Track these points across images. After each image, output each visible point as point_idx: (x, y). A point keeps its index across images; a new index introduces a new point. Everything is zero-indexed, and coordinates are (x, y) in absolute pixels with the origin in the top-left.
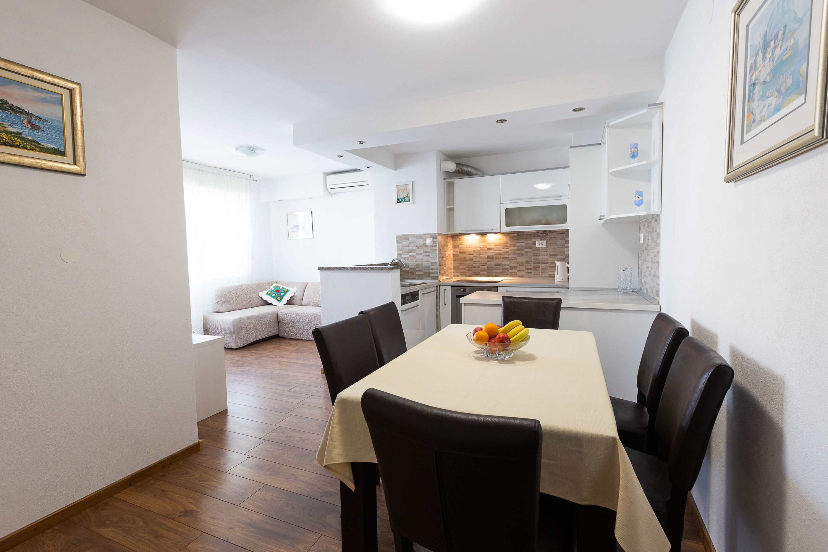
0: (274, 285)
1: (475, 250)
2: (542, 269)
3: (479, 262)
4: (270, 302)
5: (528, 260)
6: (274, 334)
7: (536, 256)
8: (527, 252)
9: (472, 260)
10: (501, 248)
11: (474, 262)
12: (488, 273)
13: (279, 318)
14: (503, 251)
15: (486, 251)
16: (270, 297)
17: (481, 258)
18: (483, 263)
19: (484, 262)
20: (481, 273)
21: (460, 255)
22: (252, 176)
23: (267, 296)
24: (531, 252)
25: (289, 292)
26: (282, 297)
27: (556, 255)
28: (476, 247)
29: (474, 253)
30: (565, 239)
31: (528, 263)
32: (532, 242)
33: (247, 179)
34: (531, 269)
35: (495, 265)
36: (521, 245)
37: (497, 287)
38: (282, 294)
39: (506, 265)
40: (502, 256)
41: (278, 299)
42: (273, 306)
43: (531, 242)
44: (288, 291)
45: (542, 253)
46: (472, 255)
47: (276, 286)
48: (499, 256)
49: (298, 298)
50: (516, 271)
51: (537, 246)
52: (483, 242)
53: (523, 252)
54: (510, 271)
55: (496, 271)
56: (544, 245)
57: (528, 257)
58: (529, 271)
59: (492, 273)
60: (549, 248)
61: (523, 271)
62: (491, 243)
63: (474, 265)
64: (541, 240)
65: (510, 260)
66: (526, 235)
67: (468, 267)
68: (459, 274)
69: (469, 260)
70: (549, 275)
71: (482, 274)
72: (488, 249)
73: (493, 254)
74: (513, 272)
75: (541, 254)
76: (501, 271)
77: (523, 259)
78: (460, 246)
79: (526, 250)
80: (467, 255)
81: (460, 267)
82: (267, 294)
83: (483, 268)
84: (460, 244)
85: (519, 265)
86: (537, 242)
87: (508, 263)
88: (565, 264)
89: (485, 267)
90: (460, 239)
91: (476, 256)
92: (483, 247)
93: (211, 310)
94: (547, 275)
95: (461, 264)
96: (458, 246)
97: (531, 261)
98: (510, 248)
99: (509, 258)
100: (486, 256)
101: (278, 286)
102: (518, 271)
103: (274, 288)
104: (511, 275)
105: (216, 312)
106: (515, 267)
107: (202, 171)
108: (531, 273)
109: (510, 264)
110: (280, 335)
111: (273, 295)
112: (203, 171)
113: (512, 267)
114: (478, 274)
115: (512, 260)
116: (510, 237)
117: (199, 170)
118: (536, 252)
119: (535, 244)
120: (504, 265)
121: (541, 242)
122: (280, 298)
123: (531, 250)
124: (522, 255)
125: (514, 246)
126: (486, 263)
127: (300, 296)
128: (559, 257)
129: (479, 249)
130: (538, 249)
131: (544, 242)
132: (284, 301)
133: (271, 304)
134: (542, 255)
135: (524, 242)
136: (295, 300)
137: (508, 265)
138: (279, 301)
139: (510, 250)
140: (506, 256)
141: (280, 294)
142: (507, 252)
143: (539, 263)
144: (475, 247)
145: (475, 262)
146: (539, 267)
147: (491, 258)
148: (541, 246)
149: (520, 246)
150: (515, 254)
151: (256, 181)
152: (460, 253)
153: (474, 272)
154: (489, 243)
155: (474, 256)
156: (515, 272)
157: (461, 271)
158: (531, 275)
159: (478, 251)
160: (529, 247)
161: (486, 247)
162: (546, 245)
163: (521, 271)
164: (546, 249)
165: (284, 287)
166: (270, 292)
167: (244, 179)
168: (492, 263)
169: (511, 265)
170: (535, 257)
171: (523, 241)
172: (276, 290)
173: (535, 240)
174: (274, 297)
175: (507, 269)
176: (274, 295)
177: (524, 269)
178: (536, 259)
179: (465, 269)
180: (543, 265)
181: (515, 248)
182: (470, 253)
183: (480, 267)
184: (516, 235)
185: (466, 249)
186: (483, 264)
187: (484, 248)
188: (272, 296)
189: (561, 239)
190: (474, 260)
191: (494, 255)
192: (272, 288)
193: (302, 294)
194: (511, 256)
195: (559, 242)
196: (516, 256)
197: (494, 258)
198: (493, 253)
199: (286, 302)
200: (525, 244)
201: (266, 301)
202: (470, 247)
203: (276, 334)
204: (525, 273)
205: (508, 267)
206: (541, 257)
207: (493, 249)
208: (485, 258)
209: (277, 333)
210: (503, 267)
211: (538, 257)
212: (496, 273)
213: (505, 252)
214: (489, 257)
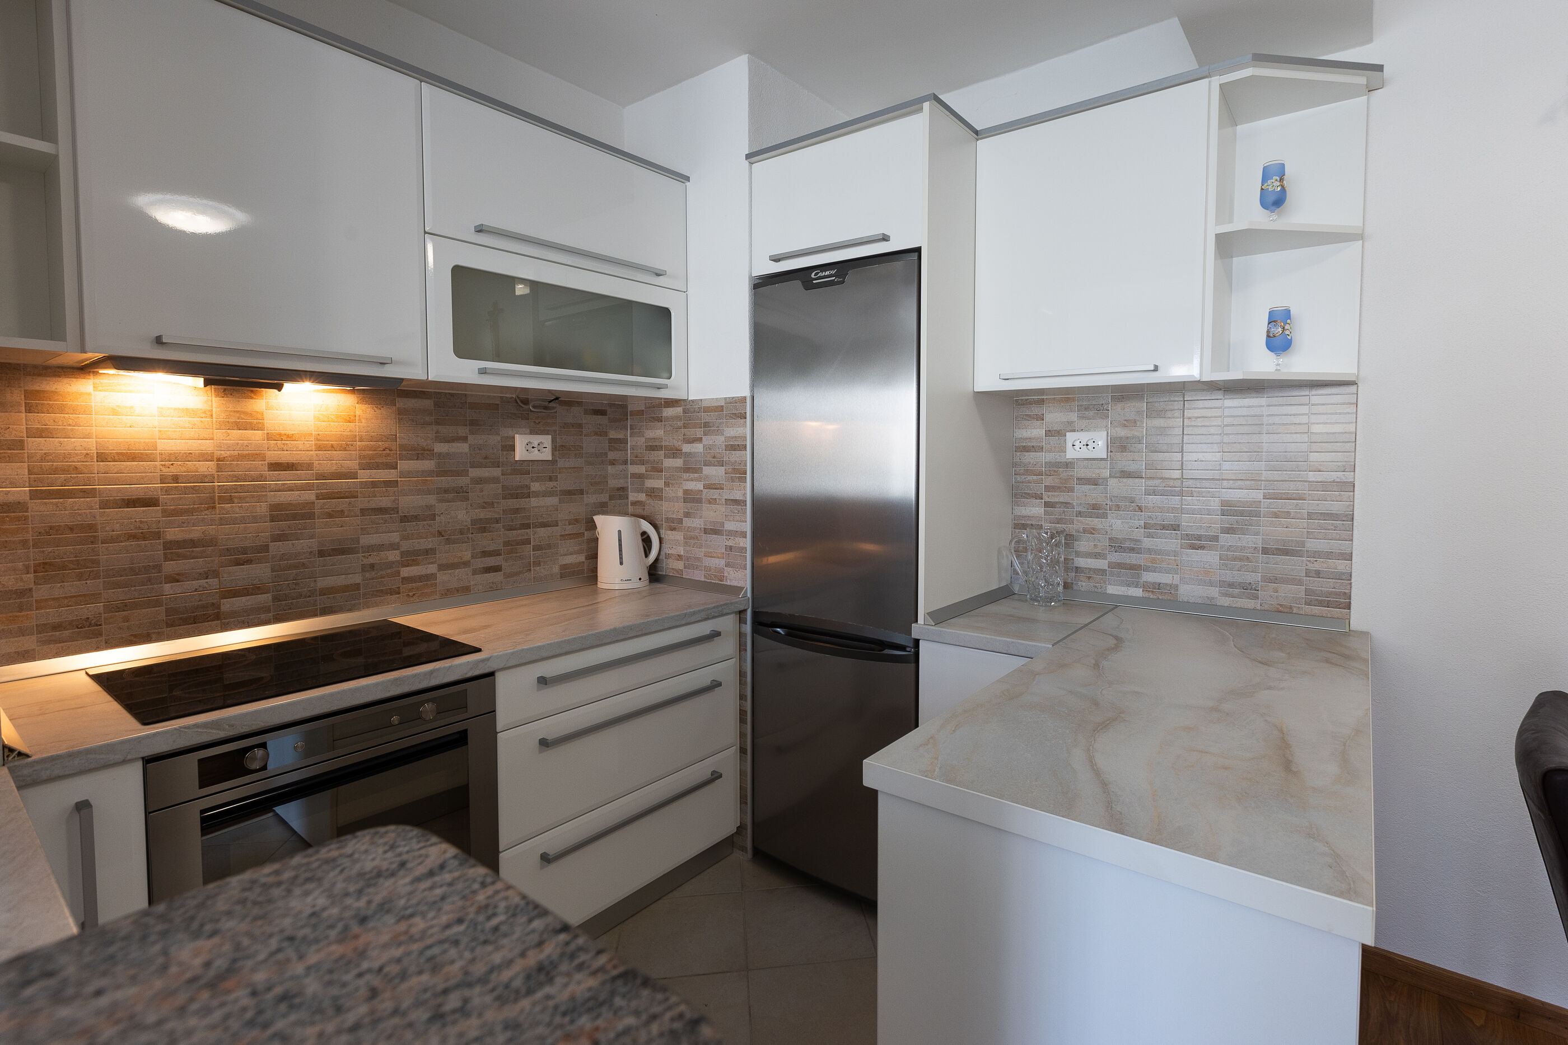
1: (174, 470)
2: (537, 548)
3: (206, 543)
5: (482, 514)
7: (517, 496)
8: (480, 481)
9: (157, 535)
10: (353, 465)
11: (169, 545)
12: (275, 599)
14: (365, 476)
15: (261, 478)
17: (222, 522)
18: (244, 551)
19: (248, 544)
20: (227, 605)
21: (37, 507)
24: (495, 480)
27: (581, 492)
28: (187, 457)
29: (167, 491)
30: (606, 434)
31: (483, 530)
32: (499, 438)
34: (496, 553)
35: (322, 554)
36: (452, 450)
37: (492, 674)
39: (381, 547)
40: (362, 503)
43: (494, 440)
45: (535, 486)
46: (149, 502)
48: (343, 504)
50: (432, 569)
51: (520, 453)
52: (239, 426)
53: (462, 481)
54: (406, 572)
55: (324, 582)
56: (547, 455)
57: (486, 505)
58: (491, 561)
59: (301, 596)
60: (561, 463)
61: (466, 564)
62: (290, 437)
63: (171, 567)
64: (532, 432)
65: (405, 519)
66: (474, 406)
67: (118, 585)
68: (29, 642)
69: (133, 537)
70: (563, 567)
71: (233, 614)
72: (276, 466)
73: (310, 496)
74: (421, 578)
75: (533, 489)
76: (357, 579)
77: (462, 514)
78: (36, 445)
79: (474, 473)
80: (105, 505)
81: (42, 592)
83: (242, 575)
84: (42, 433)
85: (449, 541)
86: (521, 442)
87: (395, 537)
88: (639, 522)
89: (260, 572)
90: (29, 395)
91: (189, 512)
92: (241, 457)
94: (556, 569)
95: (46, 570)
96: (20, 444)
97: (497, 521)
98: (404, 465)
99: (395, 510)
100: (262, 509)
102: (442, 567)
104: (410, 590)
106: (427, 552)
108: (496, 569)
109: (404, 538)
113: (416, 553)
114: (206, 619)
115: (416, 518)
116: (401, 412)
118: (516, 480)
119: (512, 448)
120: (370, 549)
121: (536, 439)
123: (496, 472)
124: (461, 494)
125: (420, 453)
126: (265, 548)
128: (591, 499)
129: (207, 467)
130: (525, 468)
131: (547, 440)
134: (537, 495)
135: (465, 439)
137: (394, 546)
139: (402, 475)
140: (384, 502)
142: (388, 484)
143: (527, 526)
144: (173, 458)
145: (175, 549)
146: (528, 542)
147: (294, 517)
148: (535, 455)
149: (448, 454)
150: (429, 492)
152: (34, 495)
153: (169, 612)
154: (281, 437)
155: (166, 513)
156: (431, 577)
157: (51, 615)
158: (497, 577)
159: (202, 479)
160: (486, 458)
161: (259, 456)
162: (553, 454)
163: (453, 566)
164: (546, 470)
168: (303, 545)
169: (406, 546)
170: (513, 503)
171: (462, 431)
173: (510, 432)
175: (391, 565)
177: (467, 555)
178: (517, 511)
179: (92, 597)
180: (542, 532)
181: (428, 465)
182: (137, 489)
183: (216, 574)
184: (428, 403)
185: (97, 466)
186: (241, 557)
187: (245, 464)
189: (596, 434)
190: (173, 534)
191: (313, 498)
194: (409, 502)
195: (590, 444)
196: (431, 499)
197: (311, 516)
198: (308, 487)
200: (470, 446)
202: (132, 457)
204: (475, 572)
205: (393, 556)
206: (534, 502)
207: (309, 466)
208: (255, 519)
210: (371, 560)
211: (522, 503)
212: (324, 592)
213: (374, 484)
214: (279, 513)
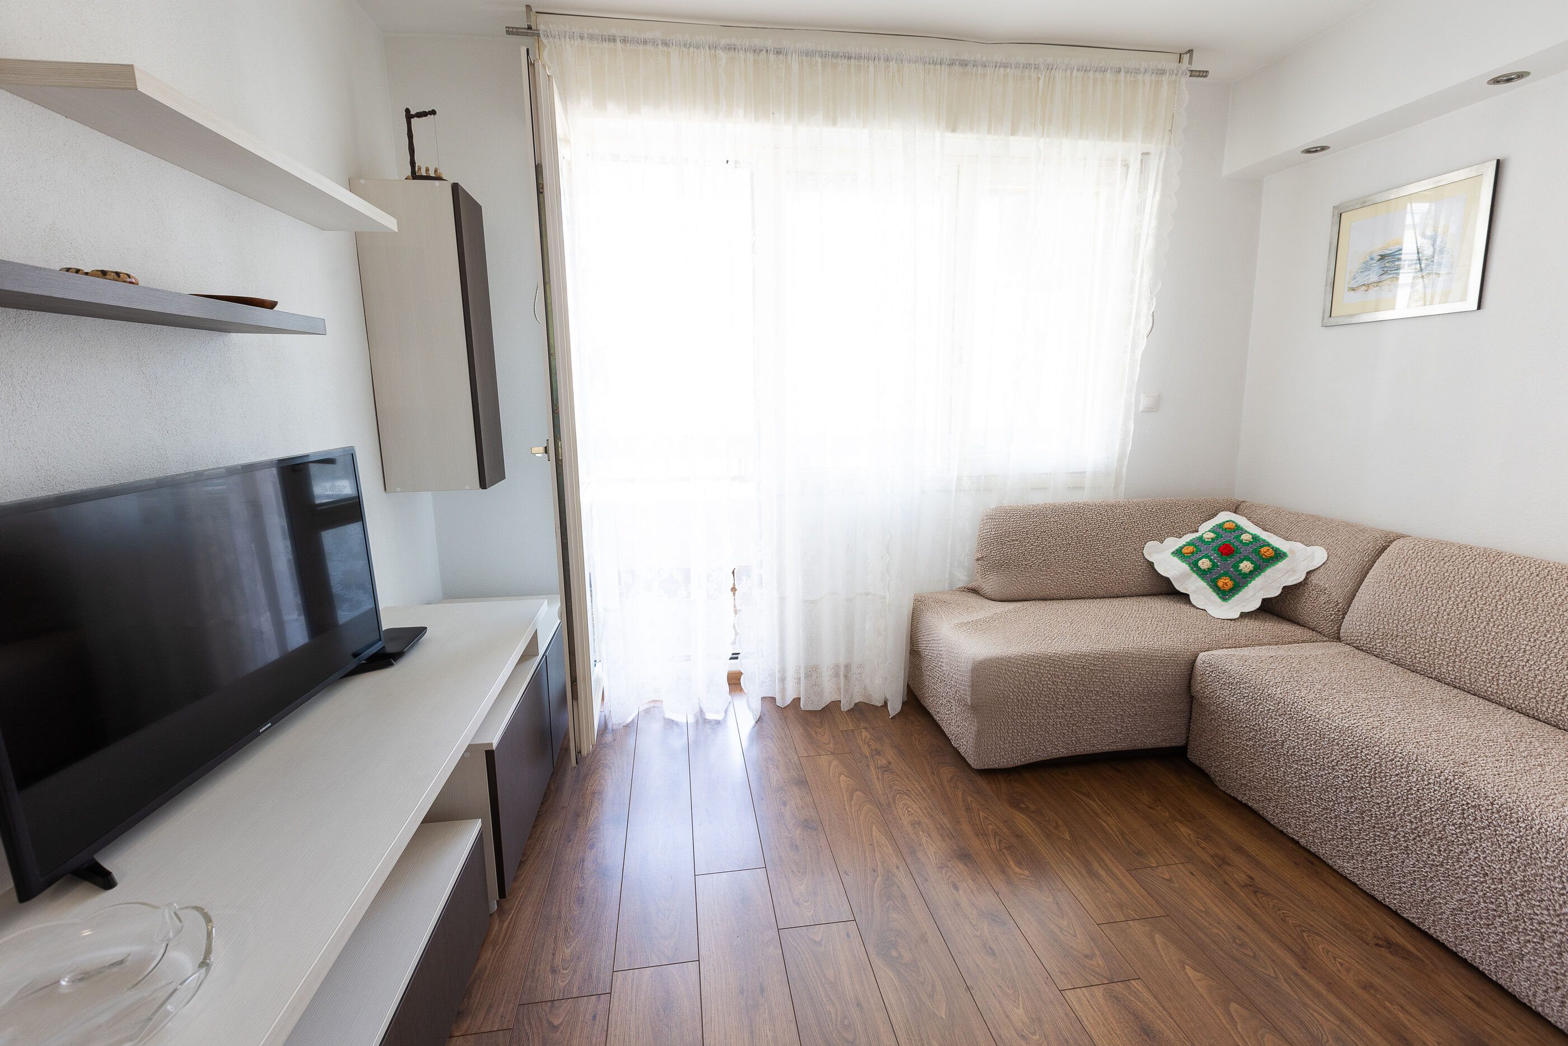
0: (1223, 517)
4: (1180, 587)
6: (1164, 745)
13: (1197, 687)
16: (1184, 567)
22: (1186, 58)
23: (1176, 560)
25: (1281, 565)
26: (1240, 582)
33: (1161, 72)
38: (1246, 566)
41: (1220, 584)
42: (1192, 609)
44: (1278, 556)
47: (1227, 525)
49: (1323, 598)
82: (1178, 553)
93: (962, 578)
101: (1238, 530)
103: (1212, 535)
105: (974, 591)
107: (964, 64)
110: (1193, 756)
111: (1200, 563)
112: (966, 65)
117: (951, 64)
122: (1230, 584)
127: (1338, 595)
132: (1250, 598)
133: (1185, 598)
136: (1307, 607)
138: (1225, 594)
141: (1236, 566)
151: (1203, 74)
165: (1264, 535)
166: (1191, 549)
167: (1145, 72)
172: (1220, 543)
174: (1202, 574)
176: (1204, 564)
188: (1195, 567)
192: (1206, 530)
193: (1351, 584)
199: (1256, 604)
201: (1167, 581)
203: (1174, 744)
209: (1179, 742)
